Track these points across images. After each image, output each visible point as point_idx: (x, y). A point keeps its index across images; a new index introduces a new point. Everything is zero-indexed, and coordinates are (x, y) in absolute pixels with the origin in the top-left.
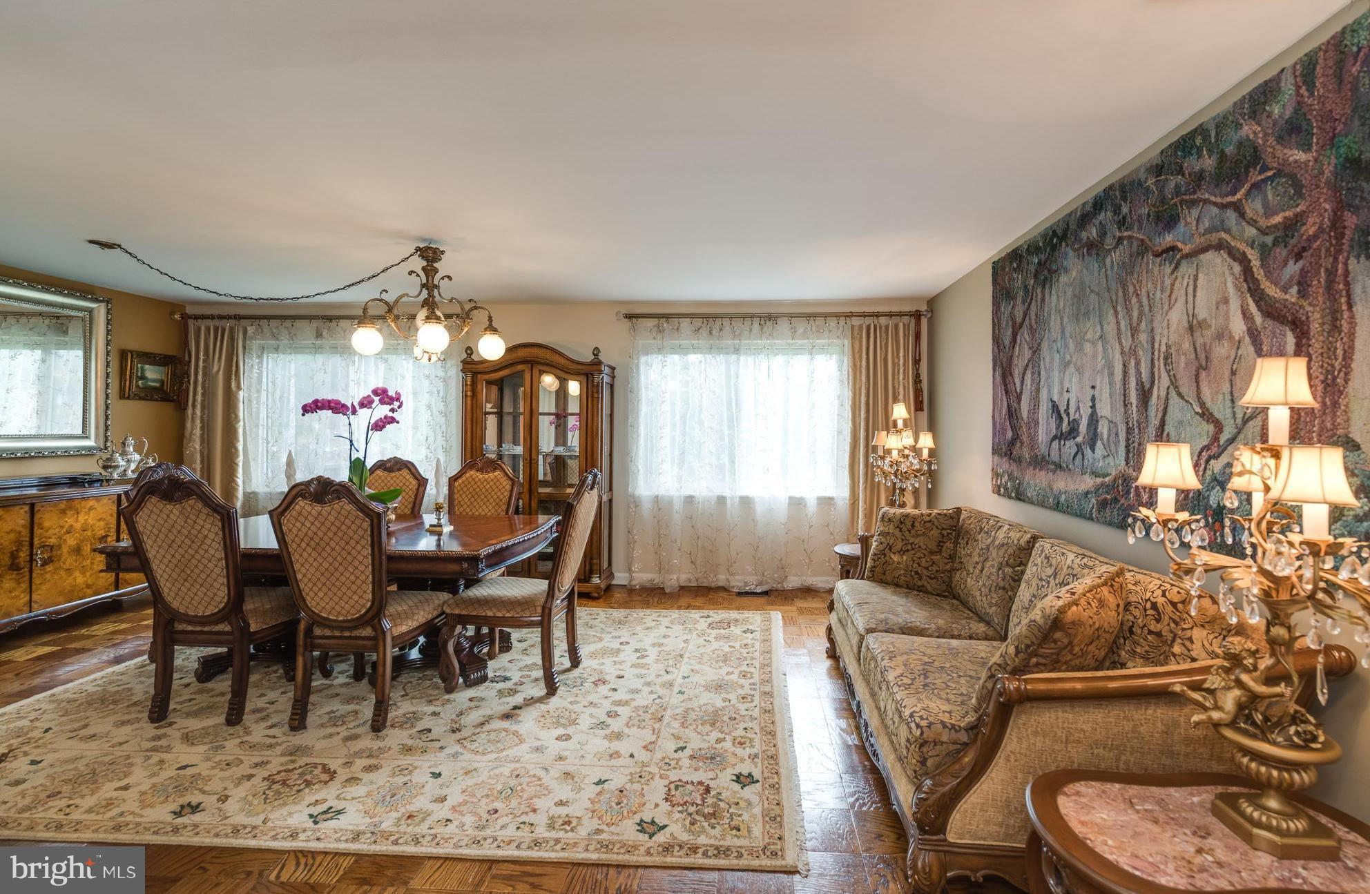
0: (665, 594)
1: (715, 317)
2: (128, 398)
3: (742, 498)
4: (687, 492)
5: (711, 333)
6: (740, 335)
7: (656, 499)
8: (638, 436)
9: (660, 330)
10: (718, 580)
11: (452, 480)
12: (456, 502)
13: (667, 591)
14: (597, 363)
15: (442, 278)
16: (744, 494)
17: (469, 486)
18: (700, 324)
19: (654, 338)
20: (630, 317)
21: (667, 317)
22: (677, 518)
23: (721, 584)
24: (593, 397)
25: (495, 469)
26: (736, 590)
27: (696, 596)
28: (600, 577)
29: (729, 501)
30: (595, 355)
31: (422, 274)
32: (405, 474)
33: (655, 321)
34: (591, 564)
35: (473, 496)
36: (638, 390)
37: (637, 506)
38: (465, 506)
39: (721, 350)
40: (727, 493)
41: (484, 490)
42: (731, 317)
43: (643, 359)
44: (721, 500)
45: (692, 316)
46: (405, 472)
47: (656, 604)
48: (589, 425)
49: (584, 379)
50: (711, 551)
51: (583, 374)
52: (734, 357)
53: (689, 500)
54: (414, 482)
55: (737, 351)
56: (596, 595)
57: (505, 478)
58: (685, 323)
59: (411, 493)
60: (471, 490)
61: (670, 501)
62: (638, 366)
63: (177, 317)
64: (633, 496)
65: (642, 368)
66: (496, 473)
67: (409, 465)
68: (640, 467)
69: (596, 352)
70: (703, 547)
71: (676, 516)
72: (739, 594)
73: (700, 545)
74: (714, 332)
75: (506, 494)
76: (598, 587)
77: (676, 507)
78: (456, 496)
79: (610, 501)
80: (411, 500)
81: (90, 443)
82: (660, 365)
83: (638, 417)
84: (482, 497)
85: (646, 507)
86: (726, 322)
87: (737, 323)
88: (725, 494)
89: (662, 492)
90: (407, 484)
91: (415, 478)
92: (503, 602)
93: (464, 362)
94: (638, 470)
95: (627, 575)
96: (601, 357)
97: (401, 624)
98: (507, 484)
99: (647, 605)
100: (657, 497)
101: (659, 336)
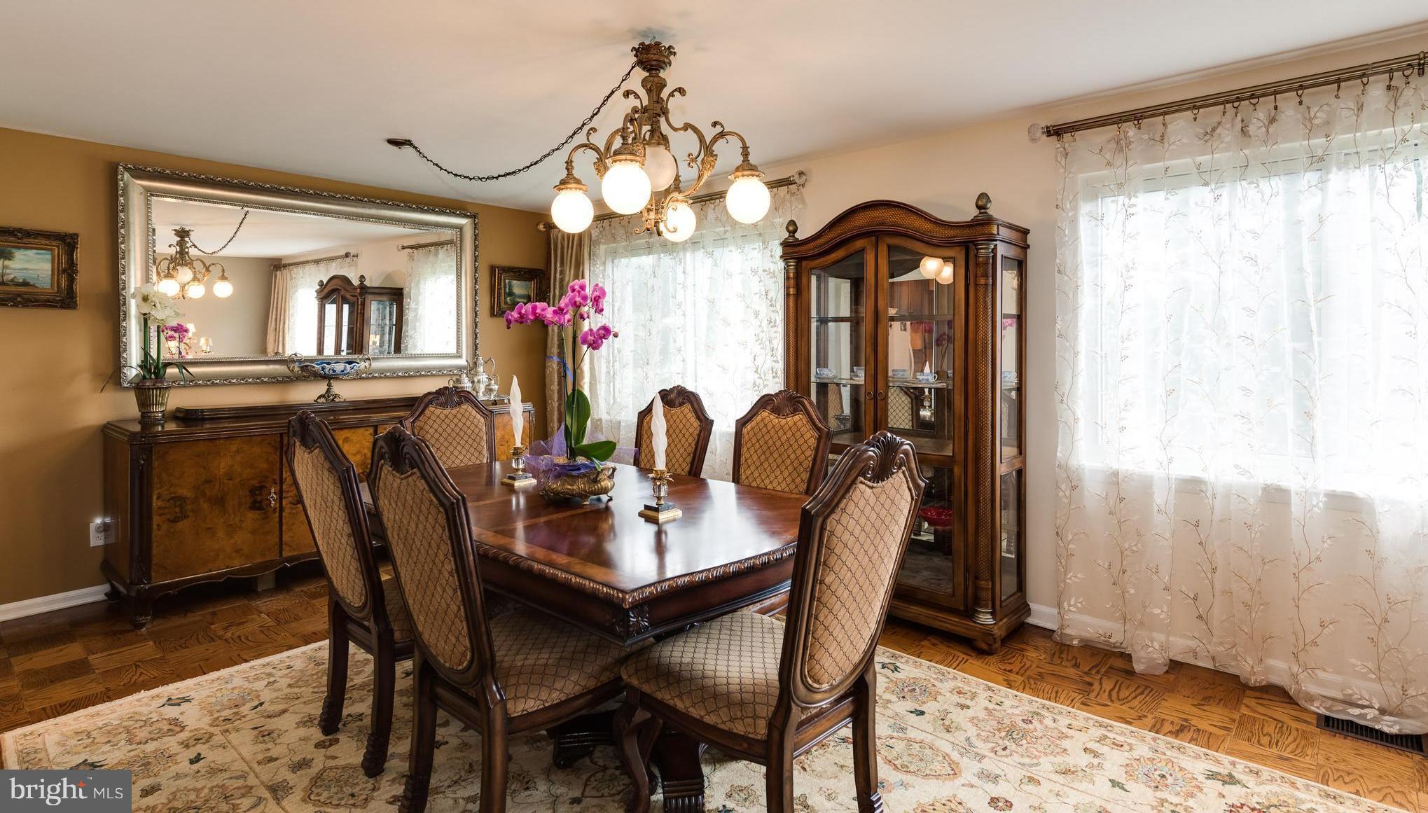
0: (1130, 673)
1: (1254, 95)
2: (496, 316)
3: (1332, 496)
4: (1187, 468)
5: (1244, 131)
6: (1327, 123)
7: (1114, 479)
8: (1076, 354)
9: (1121, 146)
10: (1269, 669)
11: (742, 423)
12: (743, 459)
13: (1138, 667)
14: (983, 222)
15: (672, 95)
16: (1341, 487)
17: (759, 435)
18: (1217, 118)
19: (1109, 164)
20: (1056, 132)
21: (1137, 117)
22: (1162, 525)
23: (1275, 679)
24: (976, 285)
25: (795, 411)
26: (1318, 708)
27: (1207, 699)
28: (993, 614)
29: (1295, 500)
30: (979, 207)
31: (642, 93)
32: (686, 411)
33: (1111, 131)
34: (977, 588)
35: (764, 453)
36: (1076, 268)
37: (1073, 488)
38: (753, 468)
39: (1271, 168)
40: (1292, 482)
41: (778, 444)
42: (1300, 86)
43: (1085, 208)
44: (1275, 497)
45: (1194, 105)
46: (687, 408)
47: (1104, 698)
48: (971, 336)
49: (959, 253)
50: (1246, 605)
51: (959, 244)
52: (1311, 177)
53: (1192, 488)
54: (696, 424)
55: (1318, 162)
56: (984, 646)
57: (809, 426)
58: (1180, 124)
59: (691, 440)
60: (762, 442)
61: (1146, 486)
62: (1074, 221)
63: (541, 227)
64: (1065, 468)
65: (1084, 225)
66: (797, 418)
67: (693, 399)
68: (1079, 413)
69: (982, 202)
70: (1228, 592)
71: (1158, 519)
72: (1328, 723)
73: (1218, 586)
74: (1252, 129)
75: (808, 453)
76: (987, 632)
77: (1159, 499)
78: (744, 450)
79: (1020, 473)
80: (691, 450)
81: (462, 362)
82: (1121, 216)
83: (1075, 319)
84: (776, 455)
85: (1093, 489)
86: (1288, 102)
87: (1320, 100)
88: (1284, 484)
89: (1126, 465)
90: (688, 425)
91: (698, 418)
92: (703, 688)
93: (785, 244)
94: (1076, 420)
95: (1055, 611)
96: (993, 211)
97: (526, 697)
98: (810, 437)
99: (1085, 695)
100: (1115, 474)
101: (1119, 160)
